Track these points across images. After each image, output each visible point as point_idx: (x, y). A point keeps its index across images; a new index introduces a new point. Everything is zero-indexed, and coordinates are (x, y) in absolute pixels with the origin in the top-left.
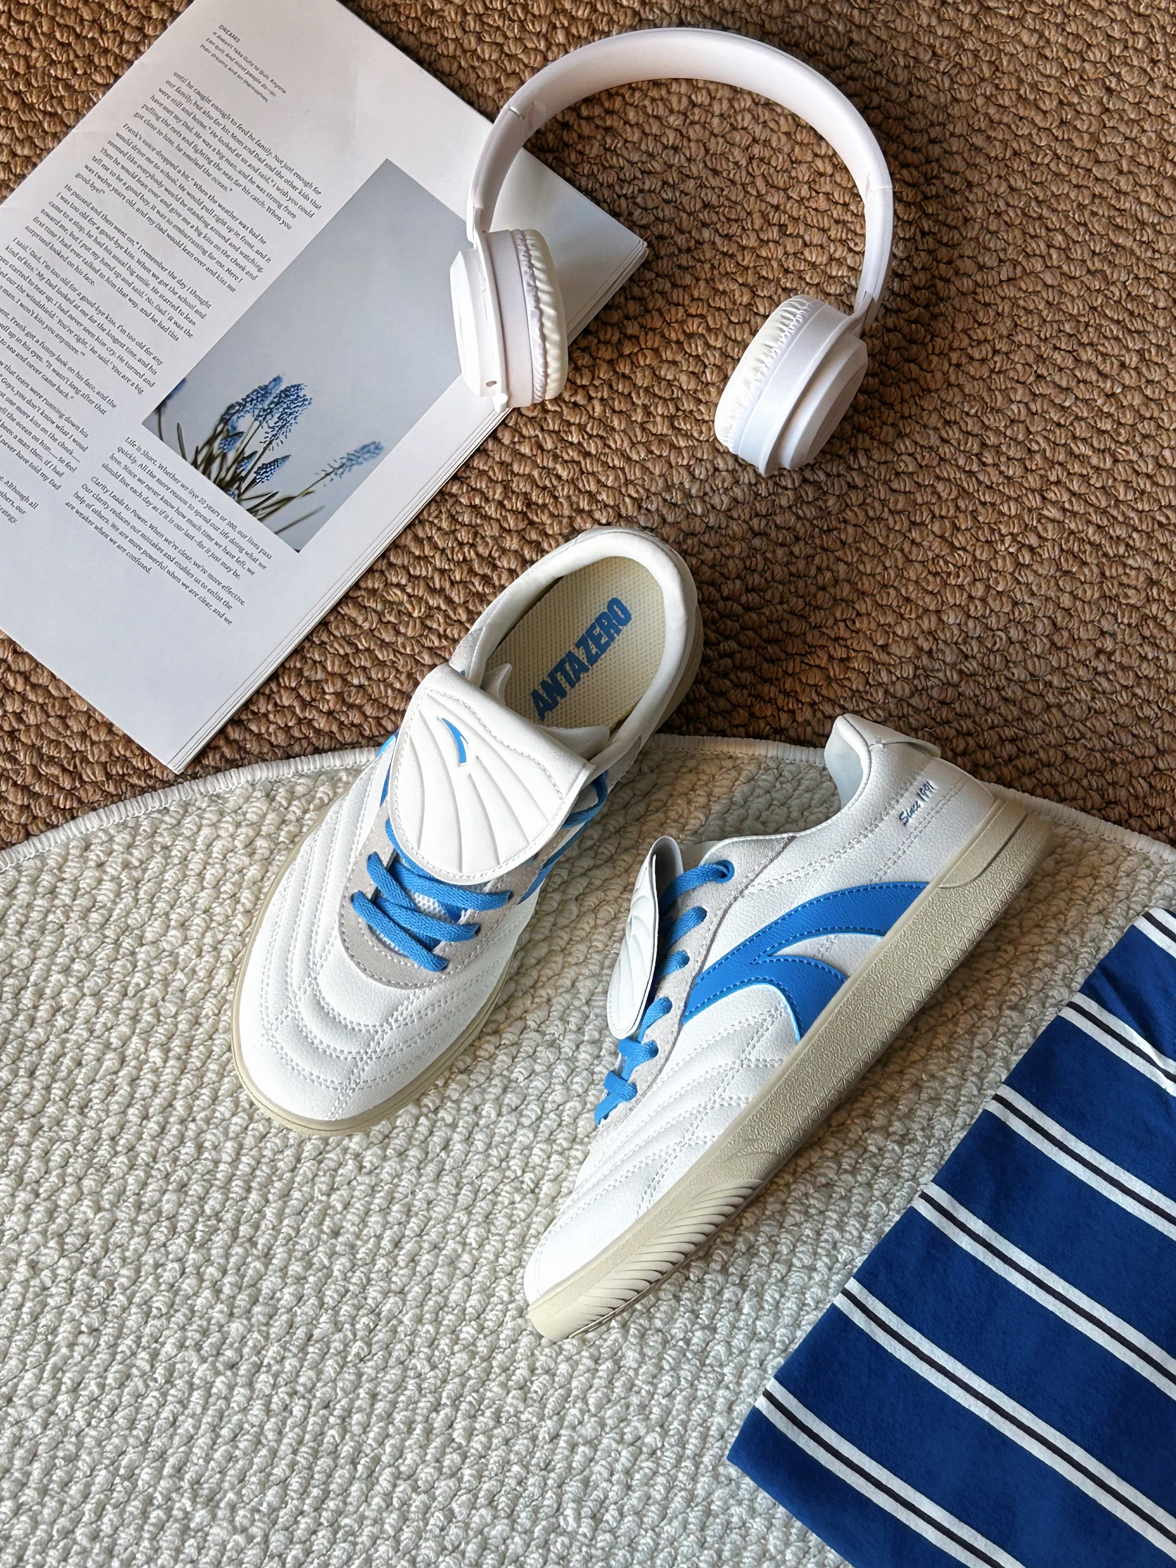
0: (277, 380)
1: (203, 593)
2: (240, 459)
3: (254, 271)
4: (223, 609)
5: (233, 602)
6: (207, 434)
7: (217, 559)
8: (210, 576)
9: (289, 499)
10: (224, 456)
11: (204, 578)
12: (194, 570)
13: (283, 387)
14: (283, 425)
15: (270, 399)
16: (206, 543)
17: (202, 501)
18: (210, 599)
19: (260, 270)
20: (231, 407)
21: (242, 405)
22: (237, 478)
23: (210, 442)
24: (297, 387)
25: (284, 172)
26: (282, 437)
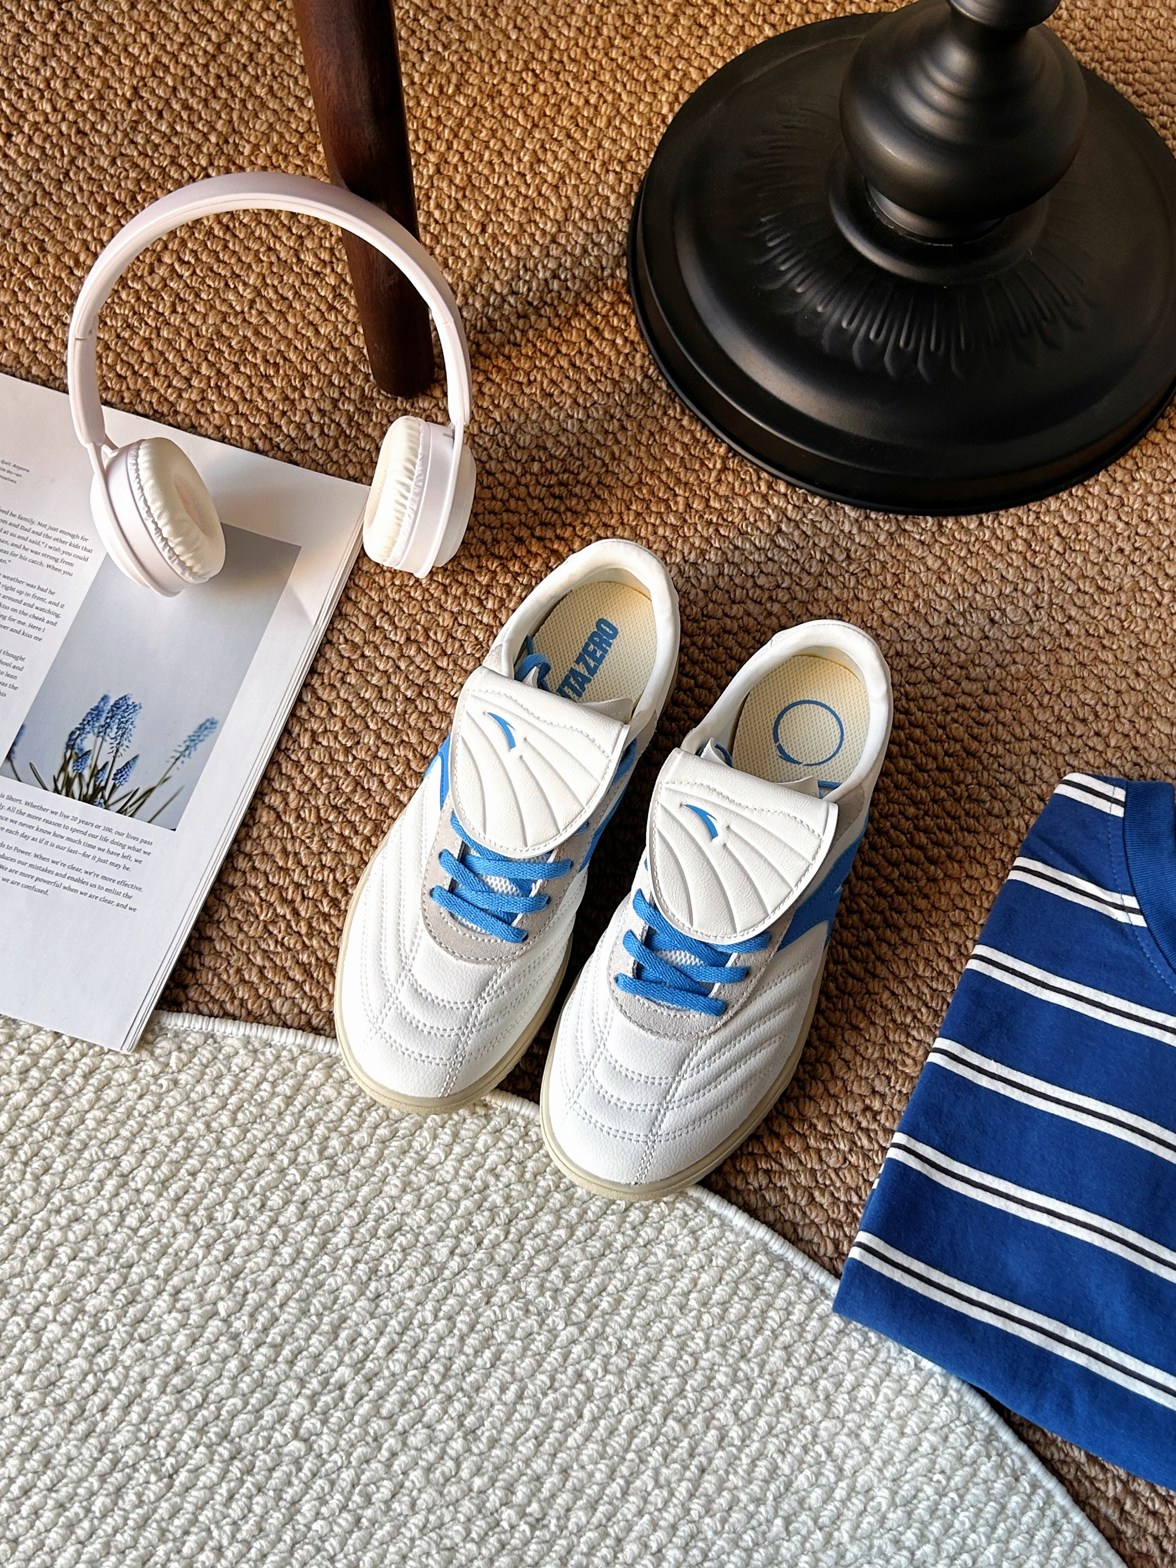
0: (105, 698)
1: (102, 894)
2: (95, 774)
3: (53, 618)
4: (124, 901)
5: (131, 892)
6: (60, 762)
7: (105, 862)
8: (104, 878)
9: (151, 790)
10: (80, 776)
11: (98, 882)
12: (86, 878)
13: (112, 702)
14: (123, 732)
15: (105, 715)
16: (89, 851)
17: (75, 819)
18: (110, 897)
19: (57, 616)
20: (73, 733)
21: (82, 729)
22: (98, 789)
23: (64, 768)
24: (124, 698)
25: (50, 533)
26: (126, 743)
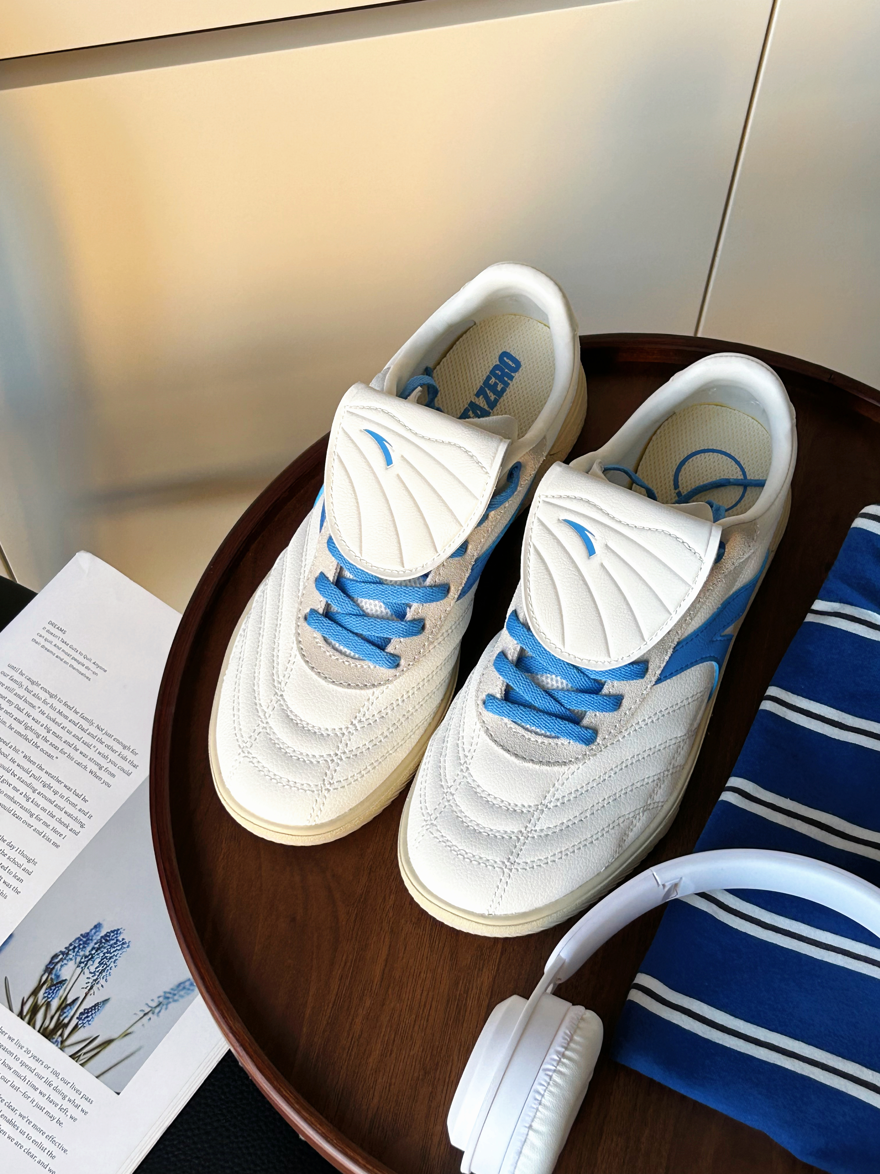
0: (98, 927)
1: (27, 1144)
2: (63, 1007)
3: (76, 827)
4: (46, 1160)
5: (56, 1151)
6: (32, 985)
7: (42, 1109)
8: (34, 1126)
9: (109, 1042)
10: (48, 1005)
11: (29, 1129)
12: (20, 1122)
13: (103, 933)
14: (104, 969)
15: (92, 945)
16: (31, 1093)
17: (28, 1052)
18: (34, 1150)
19: (82, 826)
21: (65, 954)
22: (61, 1025)
23: (35, 993)
24: (116, 932)
26: (102, 982)
